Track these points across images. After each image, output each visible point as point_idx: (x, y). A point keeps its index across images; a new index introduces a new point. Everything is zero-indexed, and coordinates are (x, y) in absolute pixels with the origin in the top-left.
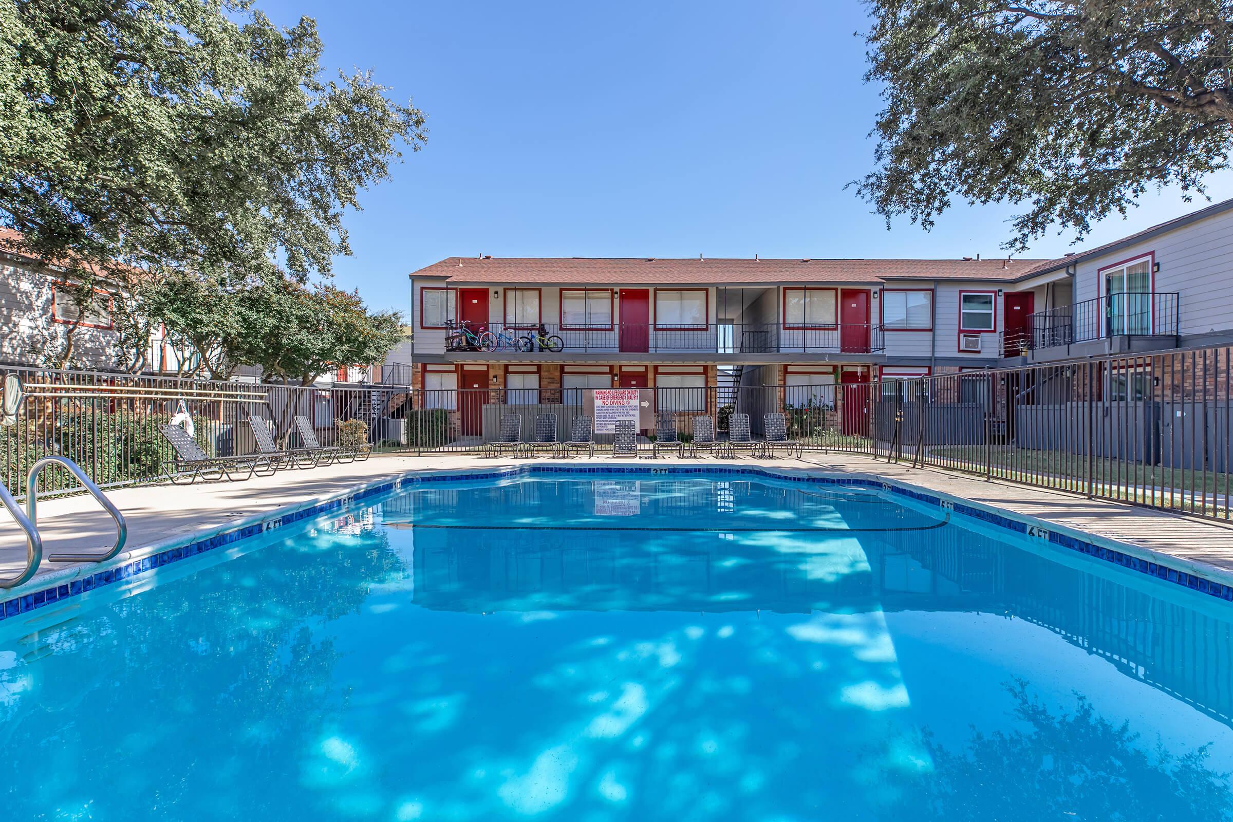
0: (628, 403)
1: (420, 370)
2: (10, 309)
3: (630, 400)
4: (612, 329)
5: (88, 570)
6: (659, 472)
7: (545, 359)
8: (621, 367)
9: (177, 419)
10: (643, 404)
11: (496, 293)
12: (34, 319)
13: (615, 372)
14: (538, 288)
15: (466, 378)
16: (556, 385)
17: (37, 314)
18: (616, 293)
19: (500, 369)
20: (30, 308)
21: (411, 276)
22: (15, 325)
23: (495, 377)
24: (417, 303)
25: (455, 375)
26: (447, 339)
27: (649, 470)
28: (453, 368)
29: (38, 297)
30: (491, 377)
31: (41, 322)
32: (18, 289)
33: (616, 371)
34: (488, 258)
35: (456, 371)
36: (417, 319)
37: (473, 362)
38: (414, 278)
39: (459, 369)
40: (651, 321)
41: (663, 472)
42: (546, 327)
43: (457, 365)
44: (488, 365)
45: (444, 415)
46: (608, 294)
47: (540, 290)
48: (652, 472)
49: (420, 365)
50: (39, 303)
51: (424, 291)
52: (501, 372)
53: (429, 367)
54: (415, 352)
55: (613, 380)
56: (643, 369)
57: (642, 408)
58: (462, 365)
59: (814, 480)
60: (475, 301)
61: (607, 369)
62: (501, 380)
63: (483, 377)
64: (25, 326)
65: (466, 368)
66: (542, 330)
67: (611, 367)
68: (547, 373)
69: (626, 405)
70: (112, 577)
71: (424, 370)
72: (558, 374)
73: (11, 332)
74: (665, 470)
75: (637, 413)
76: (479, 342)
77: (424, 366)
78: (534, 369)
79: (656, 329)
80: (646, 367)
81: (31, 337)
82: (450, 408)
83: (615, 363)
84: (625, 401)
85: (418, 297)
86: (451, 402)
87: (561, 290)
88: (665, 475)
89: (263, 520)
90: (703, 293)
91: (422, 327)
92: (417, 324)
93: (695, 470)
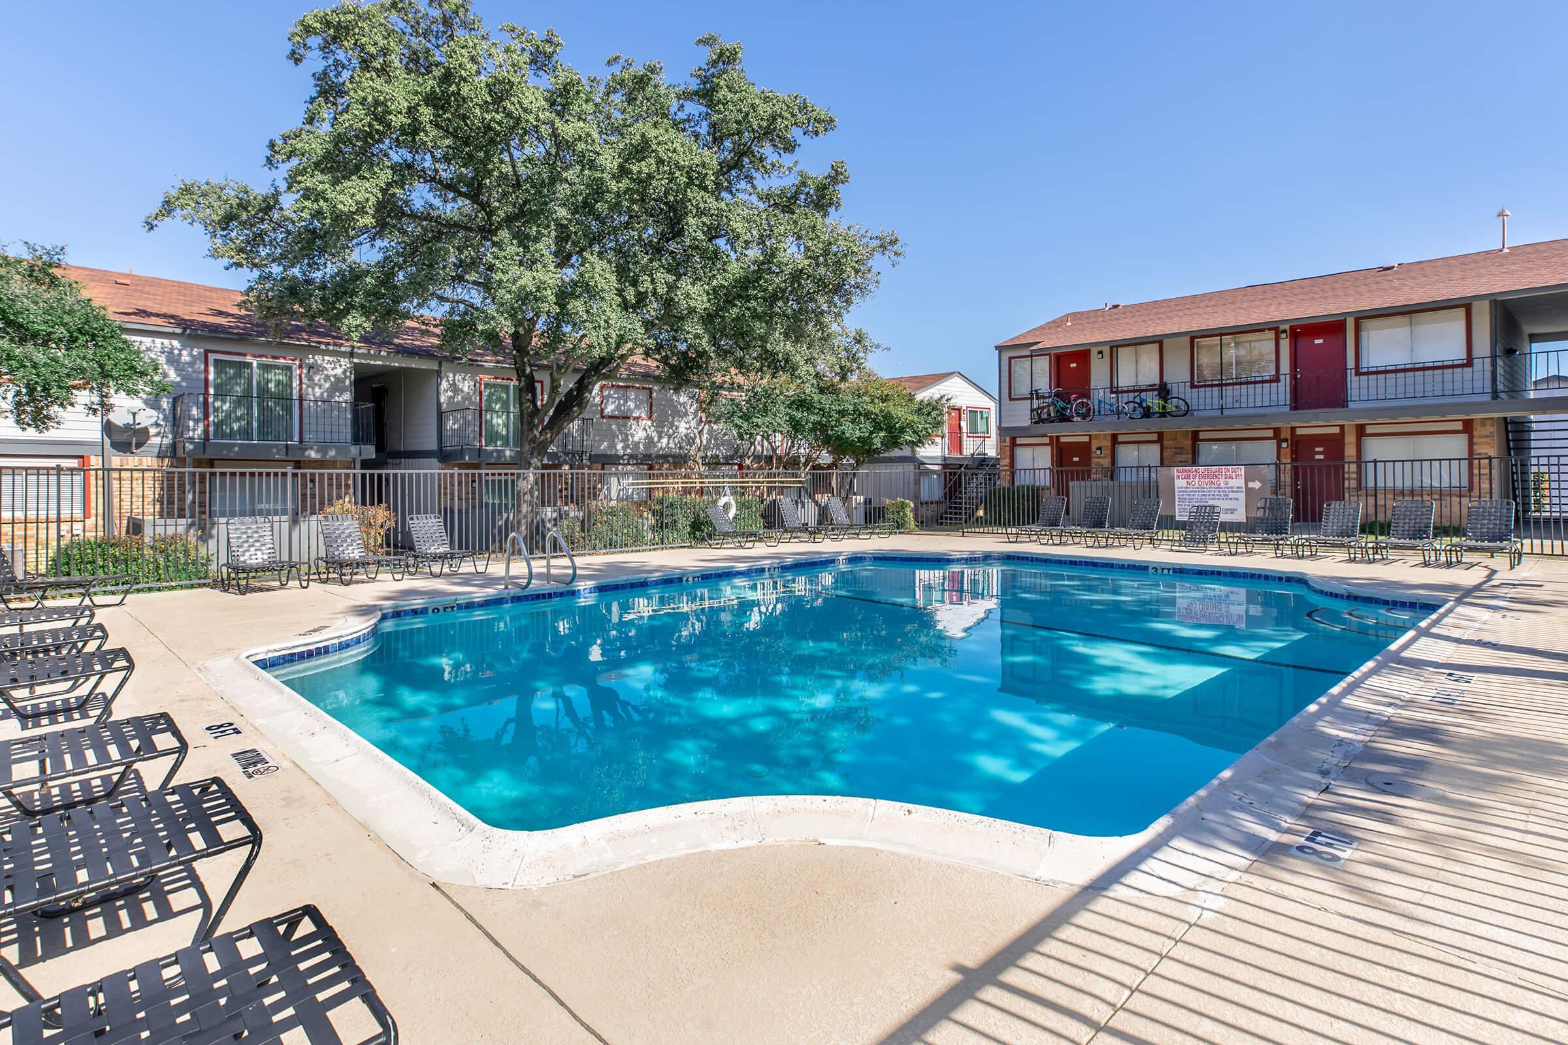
0: (1226, 483)
1: (1008, 444)
2: (673, 417)
3: (1229, 480)
4: (1276, 379)
5: (562, 588)
6: (1159, 571)
7: (1168, 426)
8: (1293, 429)
9: (723, 501)
10: (1251, 485)
11: (1100, 352)
12: (688, 422)
13: (1282, 437)
14: (1159, 341)
15: (1062, 453)
16: (1186, 456)
17: (691, 418)
18: (1284, 332)
19: (1105, 439)
20: (686, 414)
21: (997, 348)
22: (677, 428)
23: (1100, 448)
24: (1005, 374)
25: (1049, 448)
26: (1032, 410)
27: (1146, 568)
28: (1047, 440)
29: (691, 406)
30: (1094, 448)
31: (693, 423)
32: (679, 402)
33: (1285, 434)
34: (1116, 307)
35: (1050, 444)
36: (1005, 390)
37: (1072, 434)
38: (1000, 349)
39: (1055, 442)
40: (1351, 363)
41: (1166, 572)
42: (1169, 386)
43: (1051, 438)
44: (1090, 435)
45: (1035, 493)
46: (1272, 335)
47: (1161, 343)
48: (1151, 570)
49: (1008, 439)
50: (692, 410)
51: (1013, 361)
52: (1107, 443)
53: (1019, 441)
54: (1003, 425)
55: (1279, 447)
56: (1336, 430)
57: (1249, 491)
58: (1058, 437)
59: (1356, 598)
60: (1073, 365)
61: (1270, 433)
62: (1107, 452)
63: (1084, 450)
64: (682, 428)
65: (1063, 440)
66: (1163, 391)
67: (1277, 431)
68: (1171, 442)
69: (1222, 485)
70: (574, 593)
71: (1013, 444)
72: (1188, 442)
73: (674, 433)
74: (1169, 570)
75: (1242, 496)
76: (1071, 411)
77: (1013, 440)
78: (1155, 437)
79: (1358, 374)
80: (1342, 427)
81: (686, 436)
82: (1043, 484)
83: (1285, 425)
84: (1222, 481)
85: (1005, 368)
86: (1044, 479)
87: (1192, 339)
88: (1169, 575)
89: (683, 574)
90: (1461, 312)
91: (1011, 399)
92: (1005, 395)
93: (1213, 573)
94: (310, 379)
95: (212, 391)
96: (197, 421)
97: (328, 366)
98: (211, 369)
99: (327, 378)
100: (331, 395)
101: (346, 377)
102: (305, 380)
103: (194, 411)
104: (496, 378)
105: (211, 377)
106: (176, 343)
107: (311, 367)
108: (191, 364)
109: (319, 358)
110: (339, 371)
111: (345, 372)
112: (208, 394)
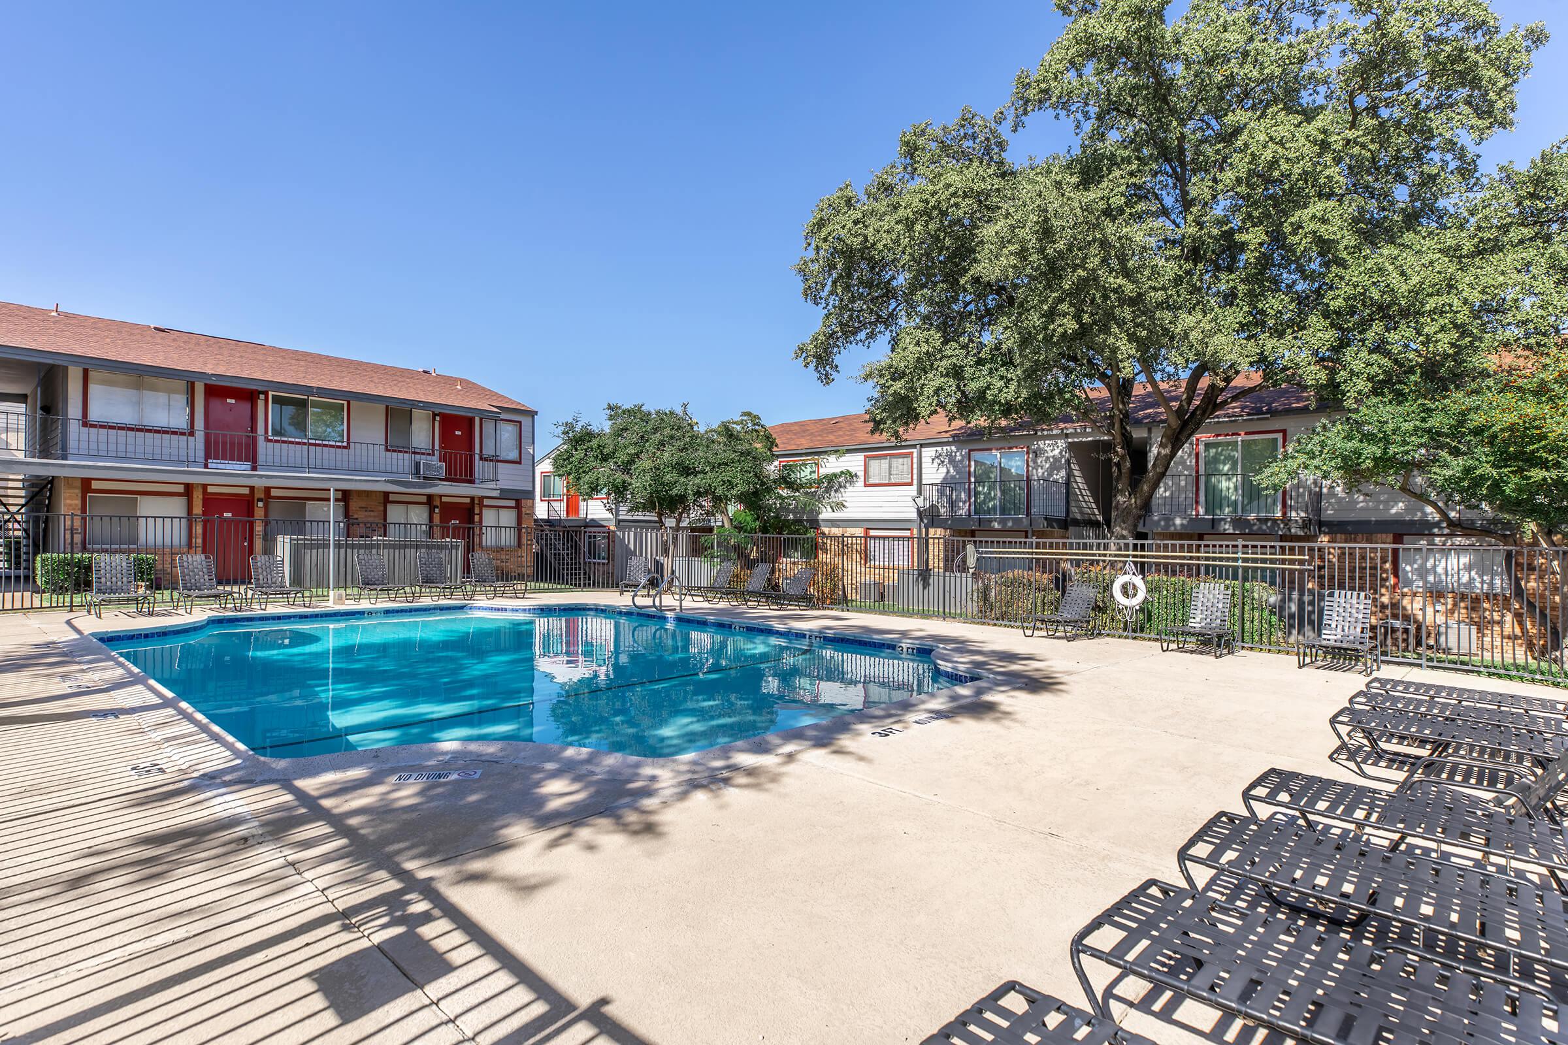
94: (1035, 462)
95: (973, 480)
96: (964, 502)
97: (1048, 449)
98: (973, 463)
99: (1048, 458)
100: (1050, 475)
101: (1063, 456)
102: (1031, 464)
103: (963, 496)
104: (1218, 435)
105: (972, 469)
106: (953, 448)
107: (1035, 452)
108: (961, 461)
109: (1041, 443)
110: (1057, 452)
111: (1061, 453)
112: (970, 483)
